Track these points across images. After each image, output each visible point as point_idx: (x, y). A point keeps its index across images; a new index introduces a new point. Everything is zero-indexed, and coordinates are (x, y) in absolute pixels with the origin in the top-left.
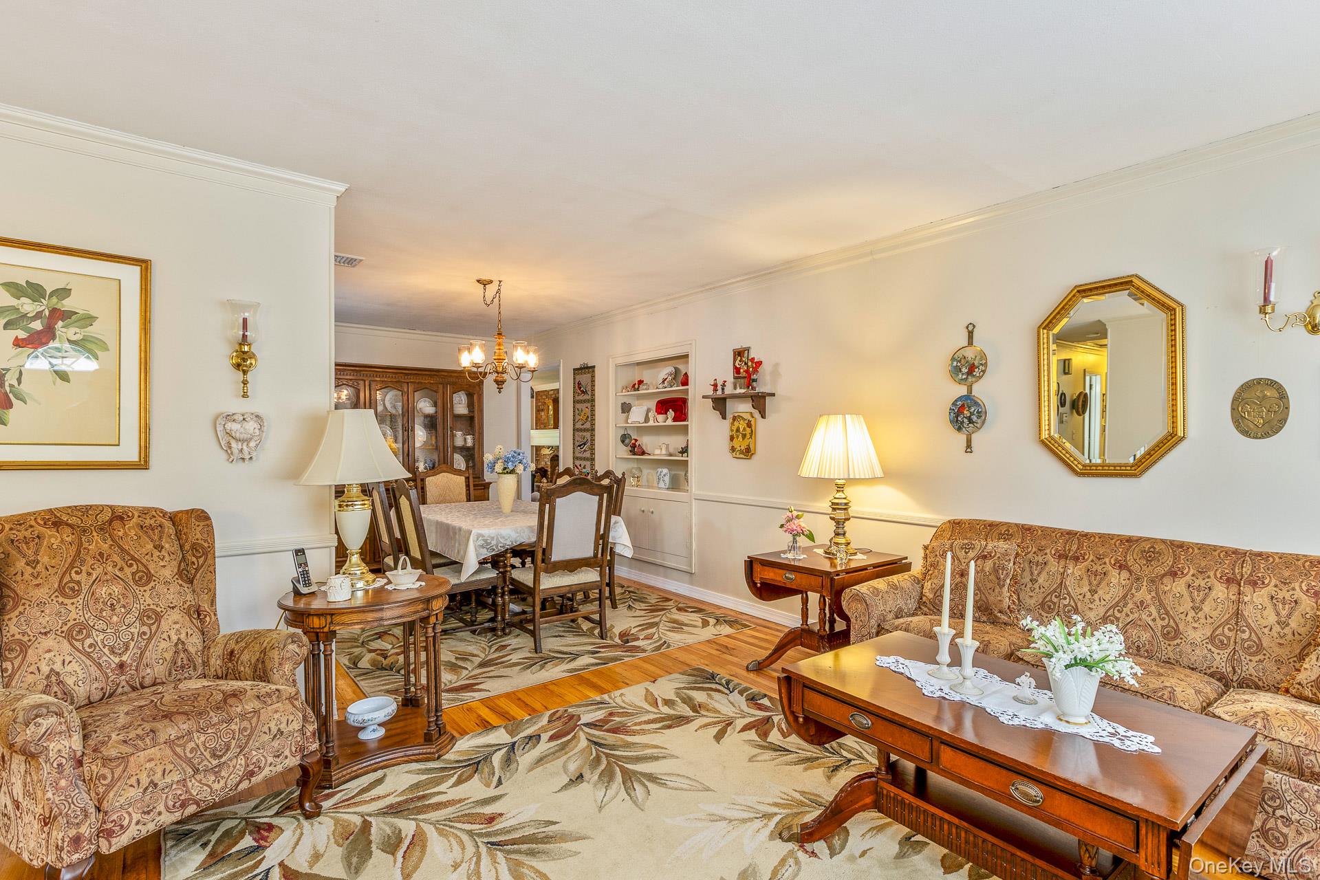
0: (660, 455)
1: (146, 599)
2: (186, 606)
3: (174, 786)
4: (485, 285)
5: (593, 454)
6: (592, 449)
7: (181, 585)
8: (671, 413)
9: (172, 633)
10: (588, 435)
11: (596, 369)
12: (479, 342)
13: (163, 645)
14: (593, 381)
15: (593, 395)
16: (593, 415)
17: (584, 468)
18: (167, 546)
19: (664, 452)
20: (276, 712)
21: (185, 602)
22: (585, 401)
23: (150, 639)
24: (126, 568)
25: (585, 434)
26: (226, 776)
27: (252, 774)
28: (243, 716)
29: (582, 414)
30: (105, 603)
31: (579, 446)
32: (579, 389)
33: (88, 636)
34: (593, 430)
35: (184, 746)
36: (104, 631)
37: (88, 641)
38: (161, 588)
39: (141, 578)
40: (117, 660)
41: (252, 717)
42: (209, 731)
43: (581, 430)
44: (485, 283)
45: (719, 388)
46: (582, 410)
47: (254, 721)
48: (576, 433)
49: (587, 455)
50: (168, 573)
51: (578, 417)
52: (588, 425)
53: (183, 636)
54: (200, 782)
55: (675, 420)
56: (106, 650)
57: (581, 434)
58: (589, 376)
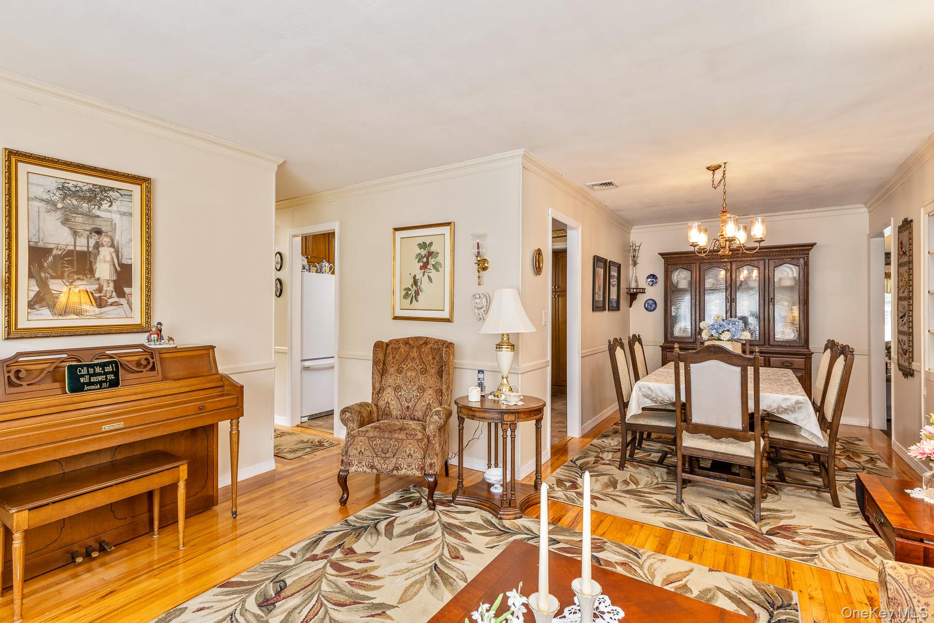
1: (422, 381)
2: (436, 388)
3: (370, 458)
4: (714, 171)
5: (909, 327)
6: (909, 321)
7: (437, 378)
9: (427, 399)
11: (913, 223)
12: (696, 224)
13: (423, 403)
14: (910, 239)
15: (910, 256)
16: (910, 280)
17: (905, 343)
18: (437, 359)
20: (410, 444)
21: (436, 387)
22: (905, 264)
23: (419, 399)
24: (419, 366)
26: (388, 464)
27: (397, 469)
28: (397, 439)
30: (408, 379)
31: (901, 317)
32: (901, 249)
33: (400, 391)
34: (910, 298)
35: (373, 441)
36: (405, 391)
37: (400, 393)
38: (429, 378)
39: (423, 371)
40: (407, 404)
41: (400, 442)
42: (382, 440)
43: (902, 299)
44: (714, 169)
46: (903, 275)
47: (400, 443)
48: (900, 302)
49: (906, 328)
50: (433, 371)
51: (900, 284)
53: (431, 402)
54: (378, 461)
56: (404, 399)
58: (907, 232)
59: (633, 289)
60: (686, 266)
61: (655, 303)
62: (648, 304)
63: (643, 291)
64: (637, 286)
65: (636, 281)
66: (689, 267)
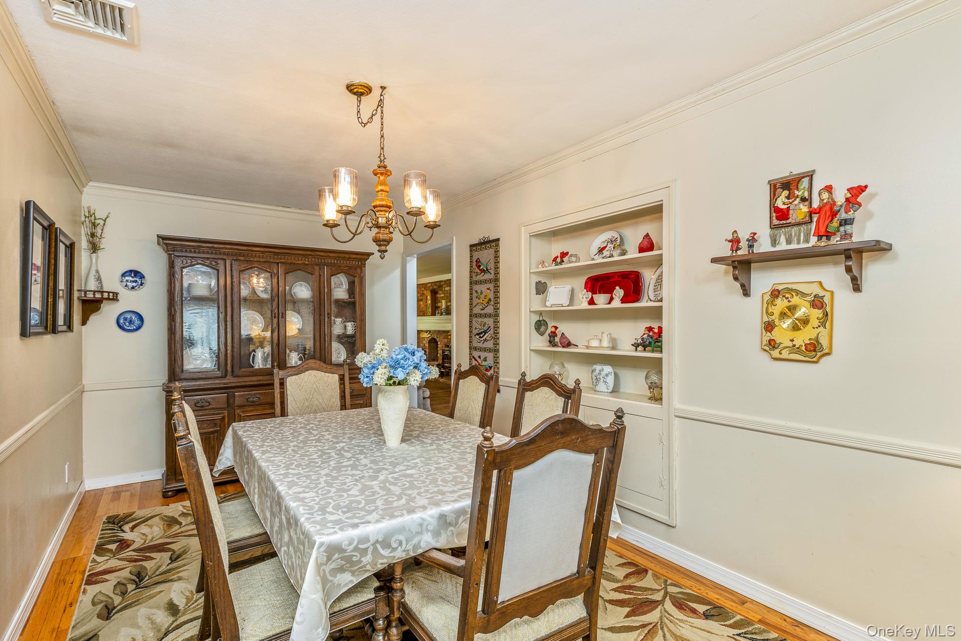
0: (600, 347)
4: (359, 95)
5: (496, 344)
6: (496, 338)
8: (619, 292)
10: (490, 322)
11: (501, 242)
14: (497, 257)
15: (497, 273)
16: (497, 297)
17: (485, 360)
19: (605, 343)
22: (485, 282)
25: (485, 320)
29: (482, 296)
31: (478, 334)
32: (477, 266)
34: (497, 315)
43: (481, 316)
44: (360, 92)
45: (744, 244)
46: (481, 293)
48: (474, 320)
49: (489, 344)
51: (475, 301)
52: (490, 310)
55: (623, 301)
57: (480, 320)
58: (492, 251)
59: (94, 292)
60: (208, 262)
61: (141, 318)
62: (125, 319)
63: (114, 297)
64: (102, 287)
65: (99, 279)
66: (214, 263)
